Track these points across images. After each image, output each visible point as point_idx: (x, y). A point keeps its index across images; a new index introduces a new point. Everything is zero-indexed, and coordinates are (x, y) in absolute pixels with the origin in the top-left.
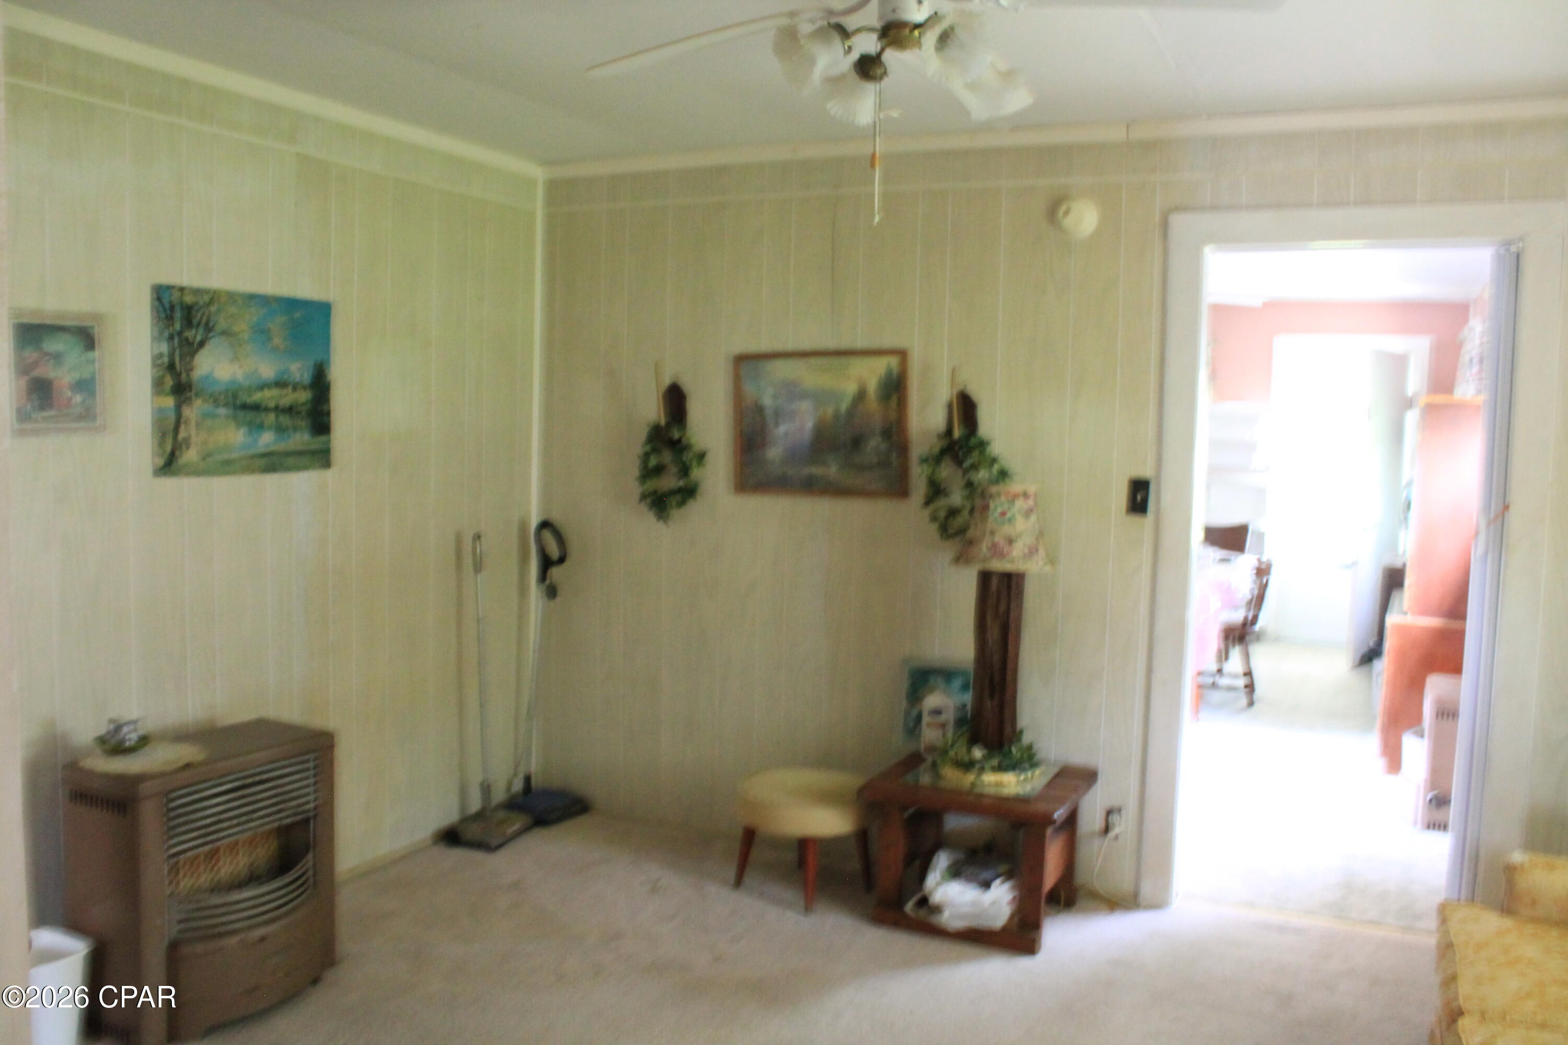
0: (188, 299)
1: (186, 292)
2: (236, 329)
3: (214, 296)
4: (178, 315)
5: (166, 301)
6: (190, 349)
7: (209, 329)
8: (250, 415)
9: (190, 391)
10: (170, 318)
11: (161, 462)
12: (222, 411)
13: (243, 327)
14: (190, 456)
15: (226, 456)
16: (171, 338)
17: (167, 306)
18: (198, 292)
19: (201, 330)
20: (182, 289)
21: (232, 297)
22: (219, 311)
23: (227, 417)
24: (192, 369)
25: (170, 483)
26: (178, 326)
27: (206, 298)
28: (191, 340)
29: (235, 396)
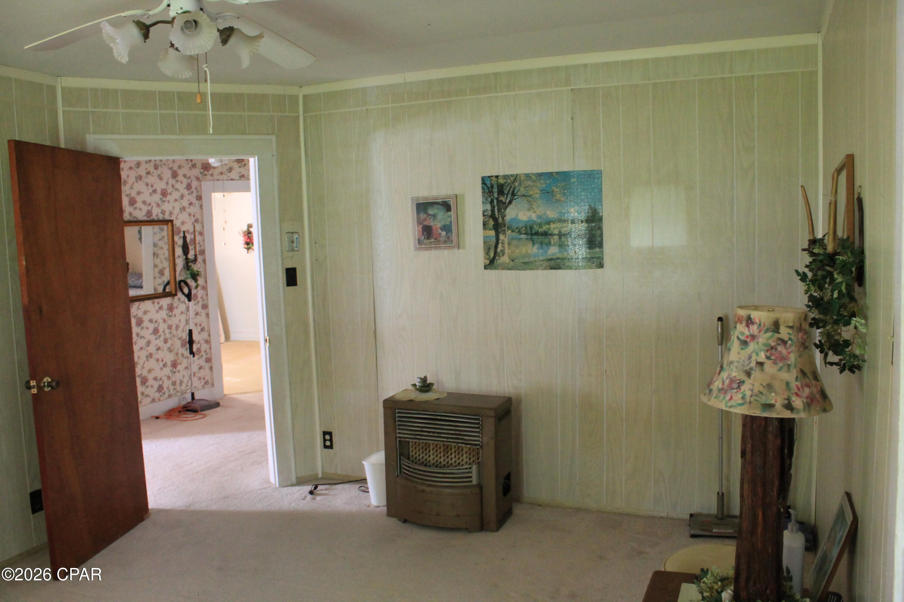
0: (501, 181)
1: (499, 178)
2: (531, 193)
3: (516, 177)
4: (495, 190)
5: (488, 183)
6: (503, 206)
7: (513, 194)
8: (541, 238)
9: (505, 226)
10: (491, 192)
11: (488, 262)
12: (524, 236)
13: (535, 192)
14: (505, 259)
15: (527, 260)
16: (492, 202)
17: (489, 186)
18: (505, 177)
19: (510, 196)
20: (497, 177)
21: (528, 176)
22: (520, 184)
23: (527, 239)
24: (505, 216)
25: (493, 273)
26: (496, 195)
27: (512, 179)
28: (504, 201)
29: (531, 228)
